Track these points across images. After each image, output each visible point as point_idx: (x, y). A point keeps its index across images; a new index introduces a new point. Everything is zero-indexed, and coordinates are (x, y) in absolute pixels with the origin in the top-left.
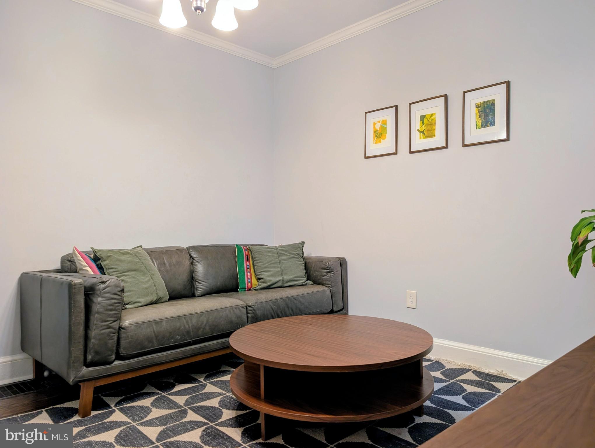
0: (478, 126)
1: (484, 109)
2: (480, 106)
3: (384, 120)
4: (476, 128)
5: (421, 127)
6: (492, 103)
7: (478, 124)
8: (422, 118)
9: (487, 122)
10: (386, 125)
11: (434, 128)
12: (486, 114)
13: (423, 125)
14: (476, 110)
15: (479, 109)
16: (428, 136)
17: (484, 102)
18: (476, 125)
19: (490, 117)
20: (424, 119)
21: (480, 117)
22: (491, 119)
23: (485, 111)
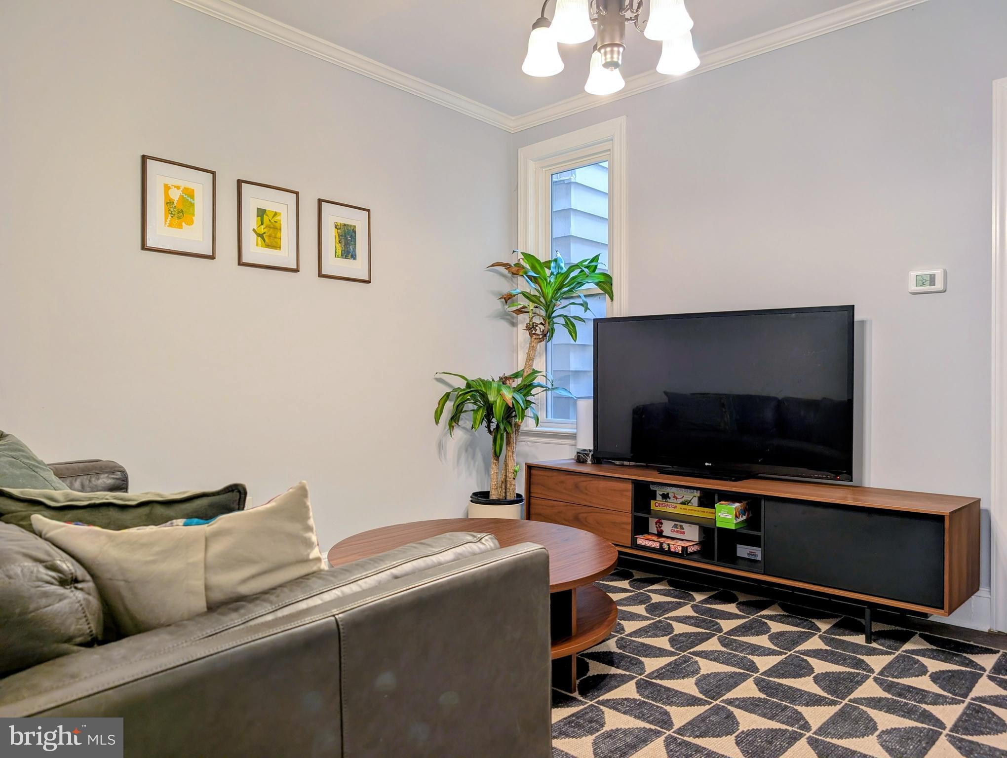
0: (337, 254)
1: (345, 234)
2: (340, 228)
3: (188, 189)
4: (335, 256)
5: (259, 226)
6: (353, 229)
7: (337, 251)
8: (261, 213)
9: (348, 252)
10: (194, 200)
11: (279, 236)
12: (346, 243)
13: (262, 224)
14: (335, 231)
15: (339, 231)
16: (270, 244)
17: (345, 225)
18: (336, 252)
19: (351, 247)
20: (263, 215)
21: (340, 243)
22: (352, 249)
23: (345, 236)
